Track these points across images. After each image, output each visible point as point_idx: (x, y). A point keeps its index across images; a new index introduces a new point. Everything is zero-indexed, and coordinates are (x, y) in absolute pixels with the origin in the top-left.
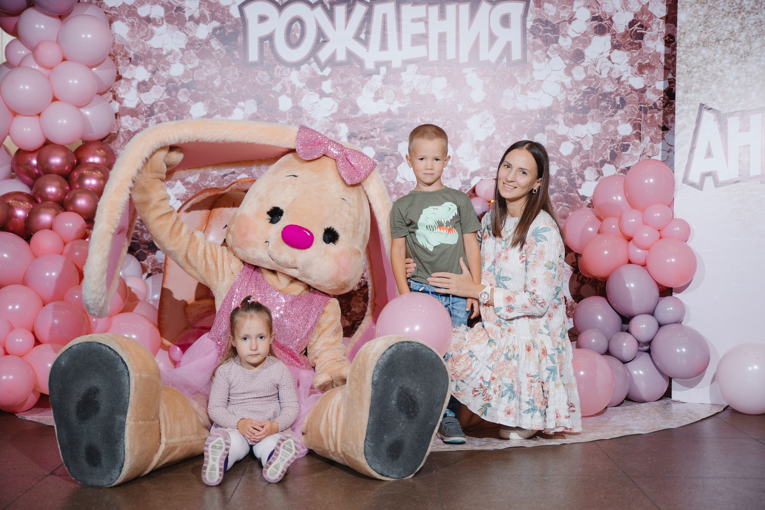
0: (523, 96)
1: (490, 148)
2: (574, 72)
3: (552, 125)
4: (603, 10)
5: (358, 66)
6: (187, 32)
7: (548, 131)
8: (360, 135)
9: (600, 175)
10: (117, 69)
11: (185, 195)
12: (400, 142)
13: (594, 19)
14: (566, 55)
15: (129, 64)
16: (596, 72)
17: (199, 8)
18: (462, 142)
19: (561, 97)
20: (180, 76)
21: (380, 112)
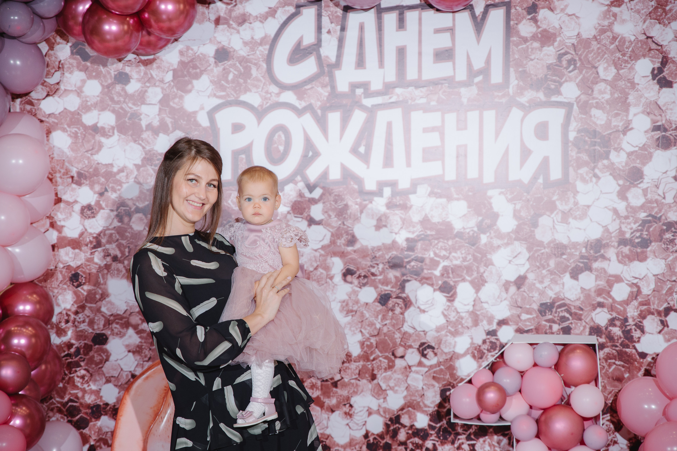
0: (565, 225)
1: (522, 290)
2: (629, 195)
3: (602, 261)
4: (668, 117)
5: (356, 187)
6: (143, 144)
7: (597, 270)
8: (358, 273)
9: (664, 326)
10: (55, 190)
11: (138, 346)
12: (408, 281)
13: (657, 128)
14: (619, 175)
15: (71, 184)
16: (659, 195)
17: (158, 115)
18: (486, 282)
19: (613, 227)
20: (134, 198)
21: (383, 244)
